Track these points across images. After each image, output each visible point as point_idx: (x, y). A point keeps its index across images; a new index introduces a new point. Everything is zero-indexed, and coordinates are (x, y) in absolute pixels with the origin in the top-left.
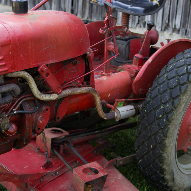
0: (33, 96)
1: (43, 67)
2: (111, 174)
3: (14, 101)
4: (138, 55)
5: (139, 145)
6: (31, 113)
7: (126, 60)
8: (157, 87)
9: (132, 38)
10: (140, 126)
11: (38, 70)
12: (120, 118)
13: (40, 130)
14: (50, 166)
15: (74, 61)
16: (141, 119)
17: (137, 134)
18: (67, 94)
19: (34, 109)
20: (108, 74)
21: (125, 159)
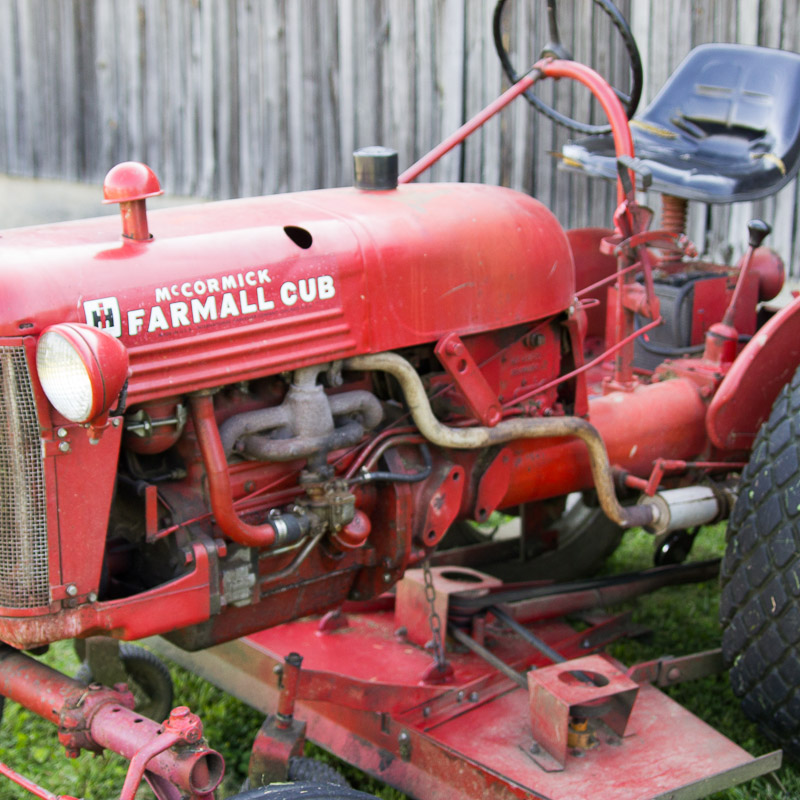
0: (417, 431)
1: (449, 341)
2: (645, 704)
3: (361, 446)
4: (722, 329)
5: (734, 605)
6: (411, 483)
7: (680, 346)
8: (785, 417)
9: (698, 277)
10: (736, 543)
11: (435, 351)
12: (668, 524)
13: (433, 538)
14: (448, 679)
15: (528, 335)
16: (737, 519)
17: (728, 571)
18: (510, 434)
19: (420, 472)
20: (627, 387)
21: (687, 661)
